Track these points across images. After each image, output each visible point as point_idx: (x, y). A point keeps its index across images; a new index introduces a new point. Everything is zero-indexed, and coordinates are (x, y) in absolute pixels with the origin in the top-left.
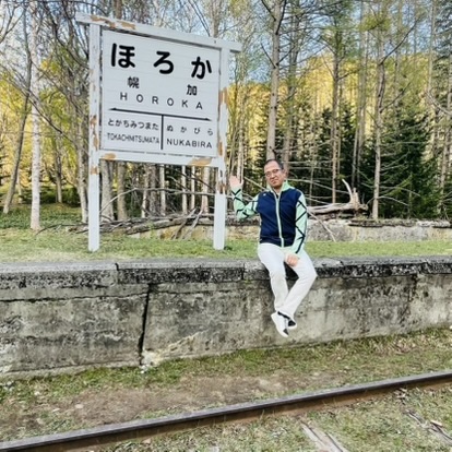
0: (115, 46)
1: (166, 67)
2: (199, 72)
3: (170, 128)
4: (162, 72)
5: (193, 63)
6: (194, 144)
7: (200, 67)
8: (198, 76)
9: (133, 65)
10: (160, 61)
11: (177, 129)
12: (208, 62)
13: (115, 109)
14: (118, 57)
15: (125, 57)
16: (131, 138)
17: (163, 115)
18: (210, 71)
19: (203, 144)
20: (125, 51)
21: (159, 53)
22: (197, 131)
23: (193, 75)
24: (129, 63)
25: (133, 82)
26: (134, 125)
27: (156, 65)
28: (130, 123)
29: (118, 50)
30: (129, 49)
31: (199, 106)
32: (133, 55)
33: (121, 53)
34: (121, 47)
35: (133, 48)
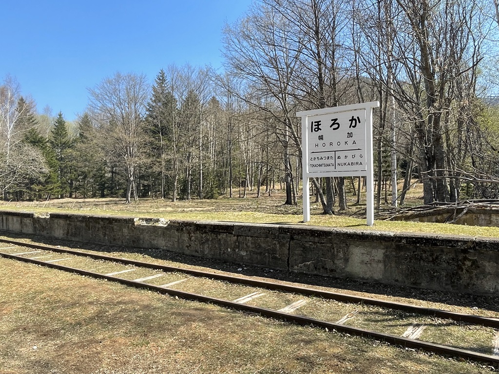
0: (312, 122)
1: (336, 126)
2: (353, 124)
3: (339, 158)
4: (334, 129)
5: (350, 120)
6: (352, 164)
7: (354, 121)
8: (353, 127)
9: (321, 129)
10: (333, 124)
11: (342, 157)
12: (358, 118)
13: (313, 152)
14: (314, 127)
15: (317, 127)
16: (320, 165)
17: (335, 151)
18: (359, 122)
19: (357, 163)
20: (317, 124)
21: (332, 120)
22: (354, 156)
23: (350, 127)
24: (319, 129)
25: (321, 138)
26: (322, 158)
27: (331, 127)
28: (320, 158)
29: (314, 124)
30: (318, 122)
31: (354, 143)
32: (320, 124)
33: (315, 125)
34: (315, 122)
35: (320, 121)
